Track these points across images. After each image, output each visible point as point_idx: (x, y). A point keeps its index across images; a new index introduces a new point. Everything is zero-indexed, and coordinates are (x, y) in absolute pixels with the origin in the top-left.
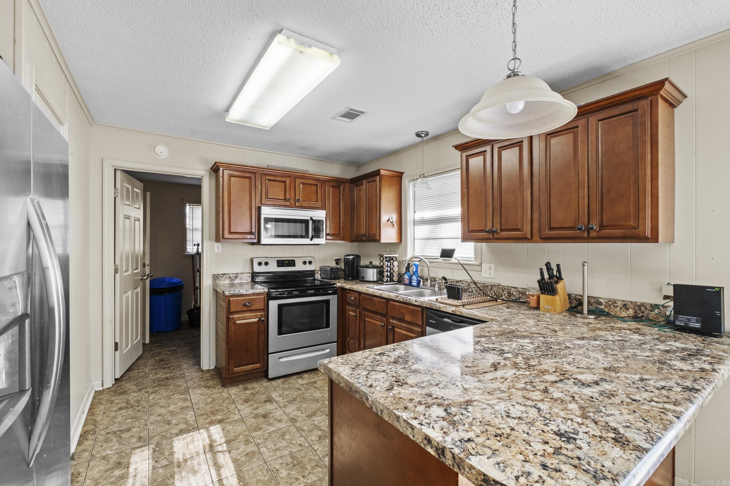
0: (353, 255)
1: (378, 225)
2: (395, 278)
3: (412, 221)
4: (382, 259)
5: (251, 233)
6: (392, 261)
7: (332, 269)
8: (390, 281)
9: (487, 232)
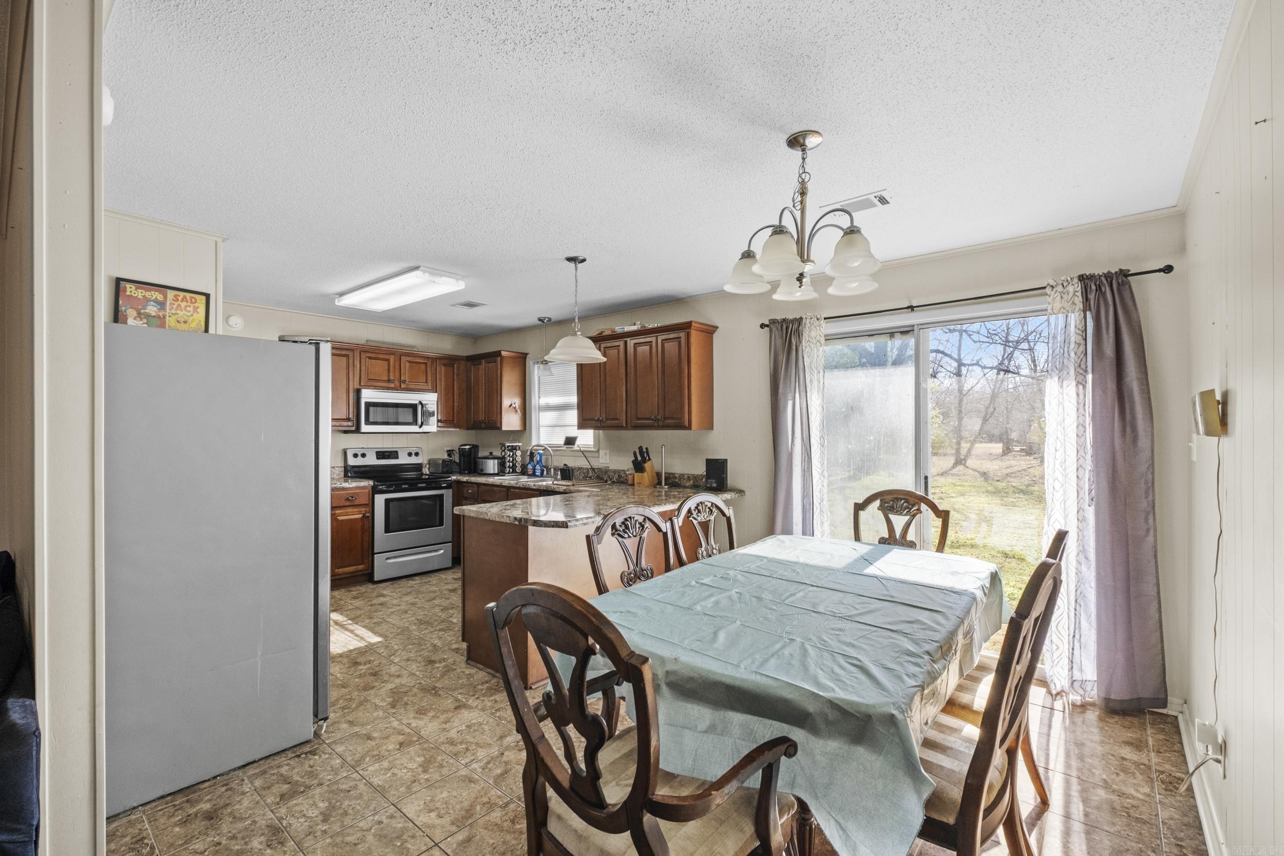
0: (469, 445)
1: (499, 410)
2: (518, 469)
3: (537, 407)
4: (503, 449)
5: (348, 419)
6: (514, 451)
7: (444, 461)
8: (512, 472)
9: (596, 420)
